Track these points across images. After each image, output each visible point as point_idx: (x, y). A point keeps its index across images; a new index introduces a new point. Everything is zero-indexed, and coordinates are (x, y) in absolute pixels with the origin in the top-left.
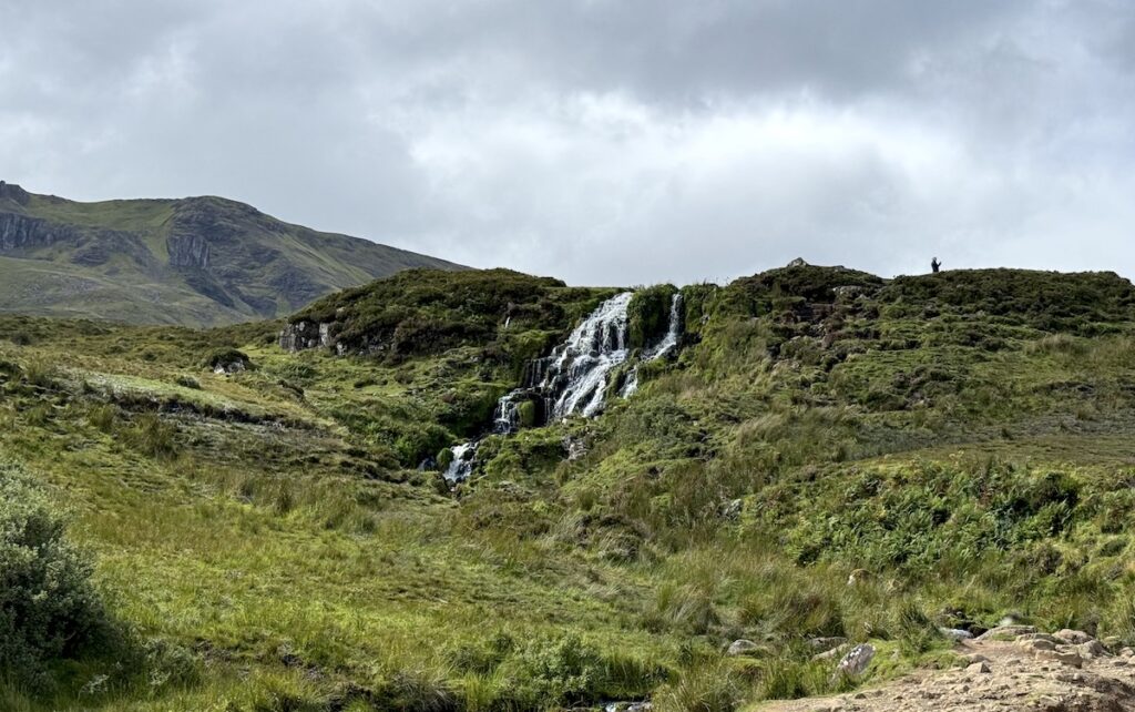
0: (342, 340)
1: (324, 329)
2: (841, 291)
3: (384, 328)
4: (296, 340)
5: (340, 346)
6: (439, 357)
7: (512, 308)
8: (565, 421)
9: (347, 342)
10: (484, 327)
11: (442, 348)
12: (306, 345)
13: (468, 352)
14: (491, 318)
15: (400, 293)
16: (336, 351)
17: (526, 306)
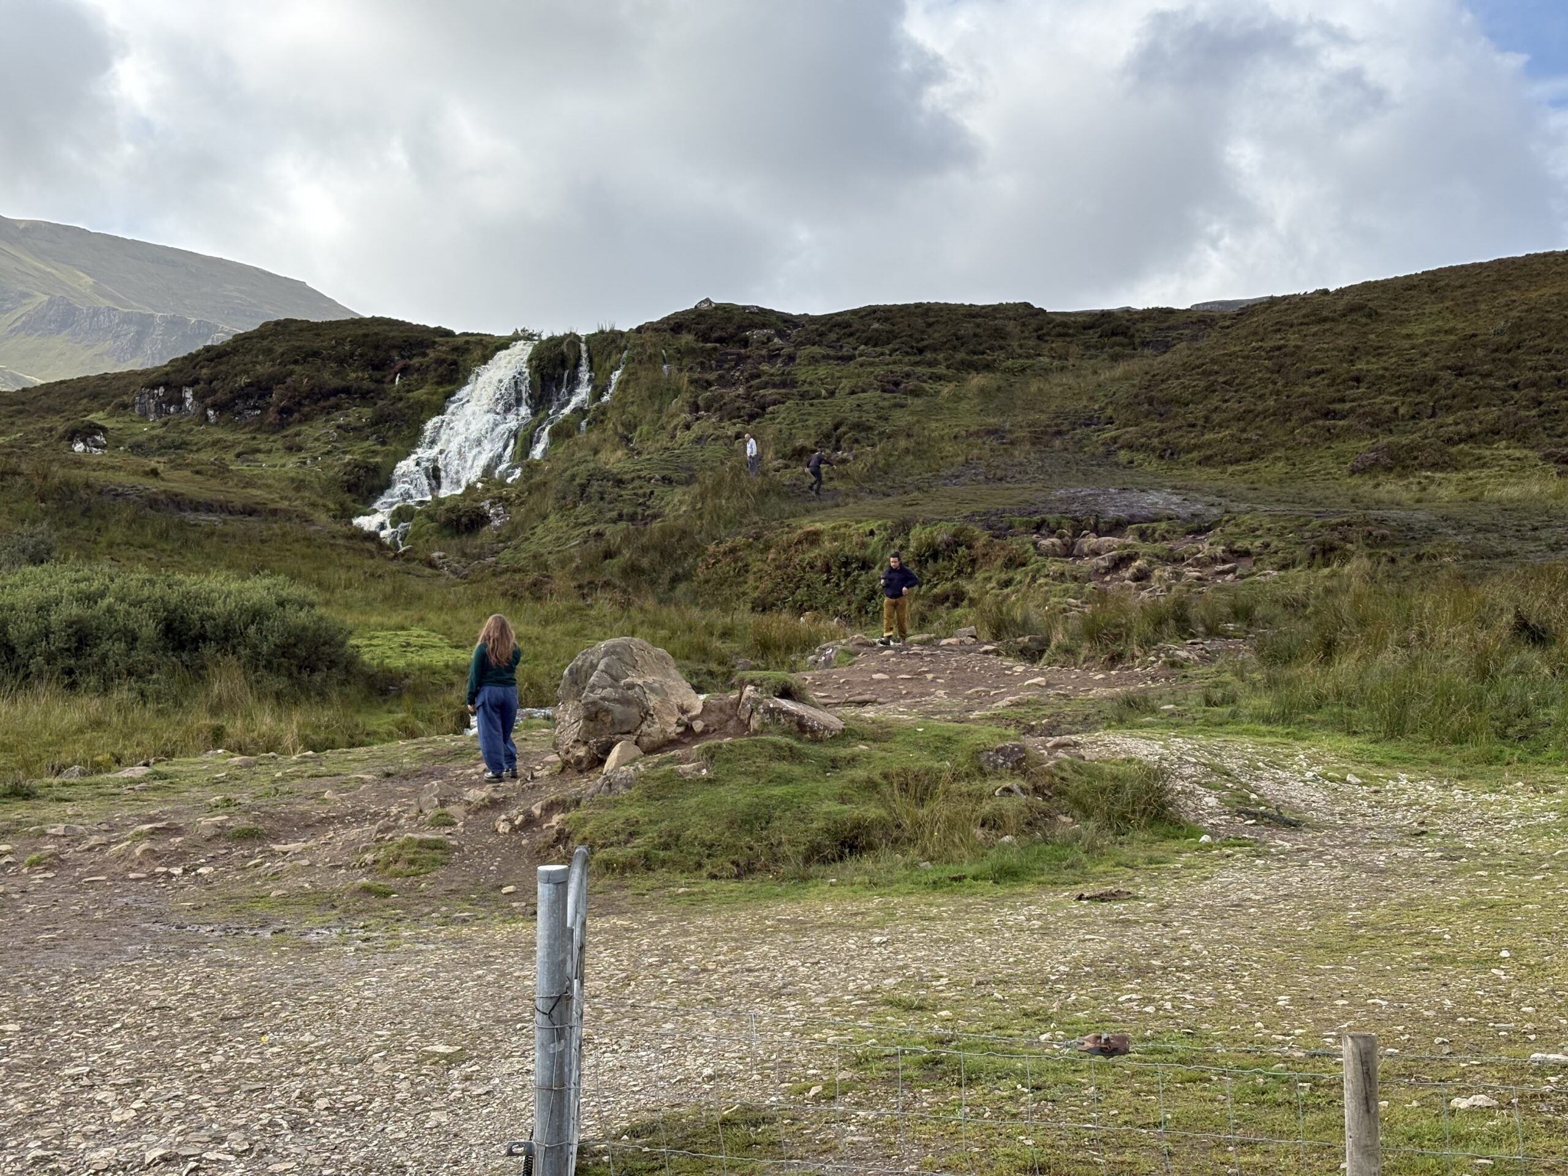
0: (213, 406)
1: (188, 394)
2: (756, 335)
3: (260, 389)
4: (156, 406)
5: (210, 412)
6: (327, 421)
7: (400, 364)
8: (479, 485)
9: (219, 407)
10: (373, 386)
11: (328, 411)
12: (168, 413)
13: (358, 414)
14: (378, 375)
15: (269, 351)
16: (207, 418)
17: (416, 361)
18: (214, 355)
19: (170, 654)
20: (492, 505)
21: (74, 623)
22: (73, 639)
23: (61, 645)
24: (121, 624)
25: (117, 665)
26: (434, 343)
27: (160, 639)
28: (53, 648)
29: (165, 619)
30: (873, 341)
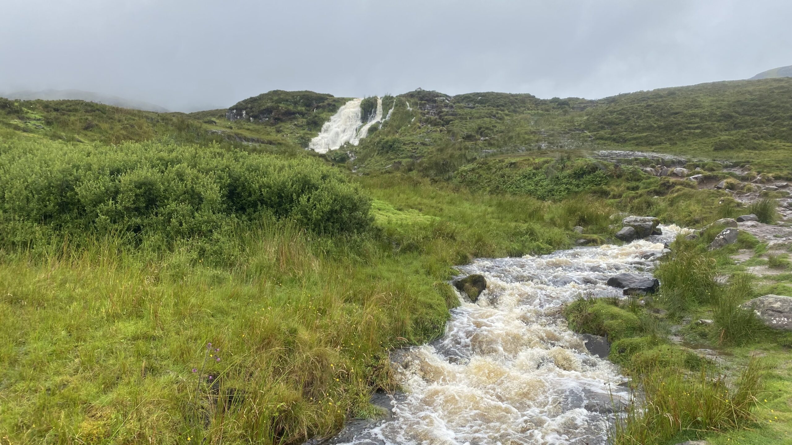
0: (252, 116)
1: (244, 112)
2: (439, 99)
3: (269, 111)
4: (233, 116)
5: (251, 119)
6: (291, 123)
7: (316, 105)
8: (345, 146)
9: (255, 117)
10: (306, 112)
11: (291, 119)
12: (237, 118)
13: (302, 121)
14: (308, 108)
15: (271, 99)
16: (250, 121)
17: (321, 104)
18: (253, 100)
19: (233, 215)
20: (350, 153)
21: (144, 184)
22: (142, 199)
23: (128, 205)
24: (189, 187)
25: (181, 225)
26: (327, 99)
27: (223, 203)
28: (119, 208)
29: (230, 185)
30: (480, 102)
